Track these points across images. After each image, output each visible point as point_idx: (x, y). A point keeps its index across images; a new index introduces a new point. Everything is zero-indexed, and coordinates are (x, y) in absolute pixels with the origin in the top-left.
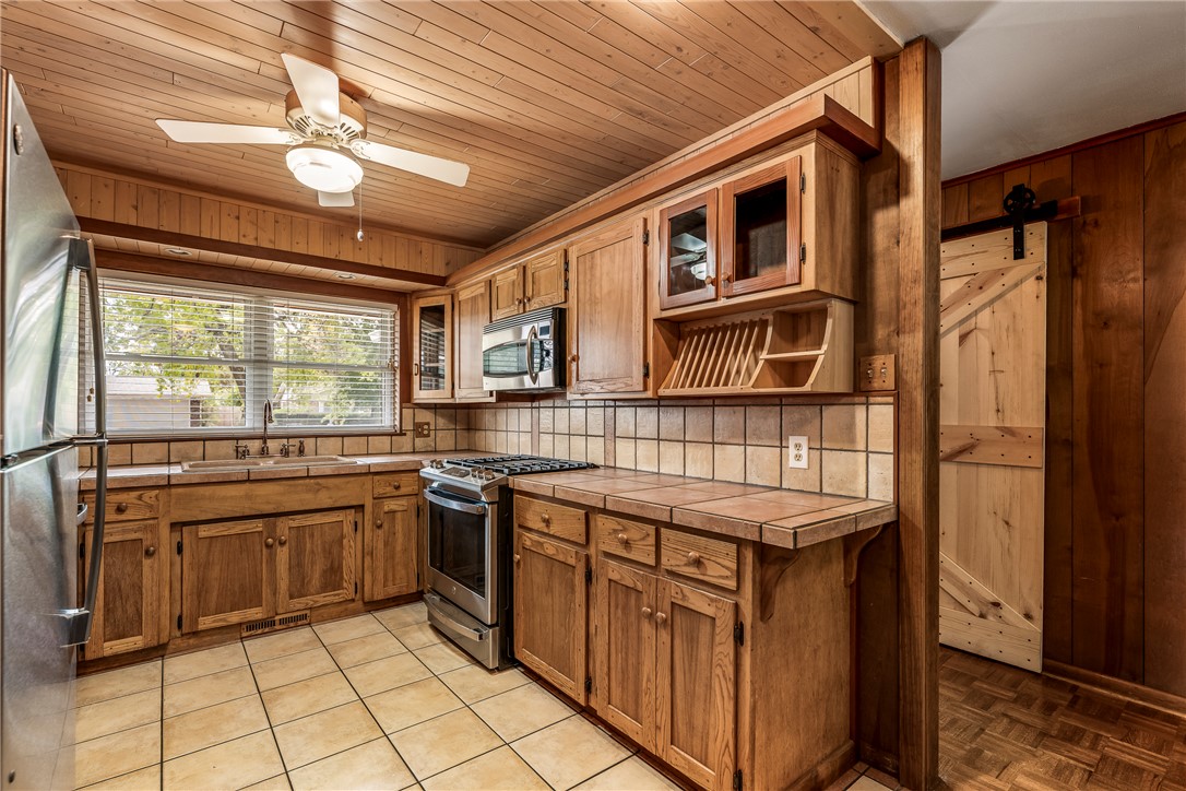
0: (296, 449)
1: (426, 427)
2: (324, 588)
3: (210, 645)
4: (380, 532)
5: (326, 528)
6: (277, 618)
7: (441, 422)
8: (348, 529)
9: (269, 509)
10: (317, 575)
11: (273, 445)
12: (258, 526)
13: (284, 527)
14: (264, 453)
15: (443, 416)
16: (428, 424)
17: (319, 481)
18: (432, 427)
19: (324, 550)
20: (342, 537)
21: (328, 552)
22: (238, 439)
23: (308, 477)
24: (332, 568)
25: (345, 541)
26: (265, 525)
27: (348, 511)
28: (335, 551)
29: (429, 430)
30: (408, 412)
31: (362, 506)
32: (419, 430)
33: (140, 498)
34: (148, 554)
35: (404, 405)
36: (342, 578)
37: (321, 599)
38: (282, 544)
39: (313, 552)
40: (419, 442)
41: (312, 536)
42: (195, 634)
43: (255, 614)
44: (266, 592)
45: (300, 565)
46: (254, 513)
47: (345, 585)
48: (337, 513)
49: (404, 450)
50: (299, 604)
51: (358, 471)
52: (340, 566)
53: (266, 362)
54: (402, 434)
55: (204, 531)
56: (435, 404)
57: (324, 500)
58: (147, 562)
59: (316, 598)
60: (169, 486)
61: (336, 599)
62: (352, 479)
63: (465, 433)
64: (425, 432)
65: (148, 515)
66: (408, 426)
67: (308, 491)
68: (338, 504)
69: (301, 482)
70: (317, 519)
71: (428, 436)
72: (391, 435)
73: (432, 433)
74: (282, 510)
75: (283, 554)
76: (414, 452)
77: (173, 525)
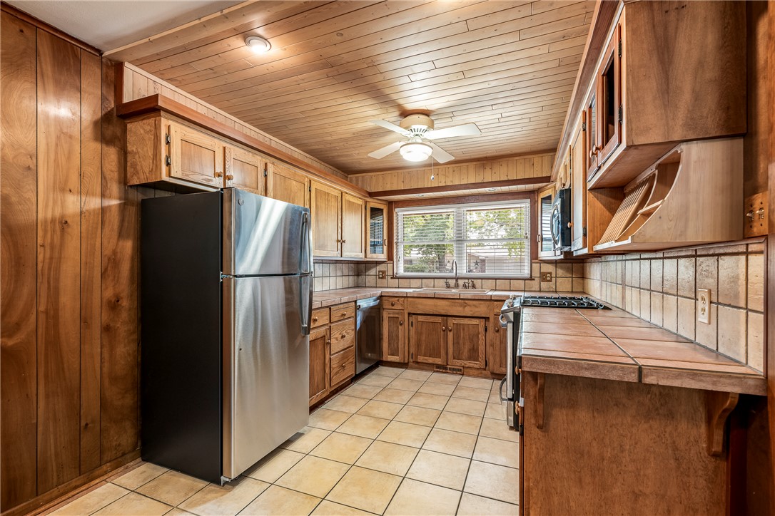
0: (470, 285)
1: (549, 275)
2: (469, 359)
3: (422, 369)
4: (498, 334)
5: (471, 327)
6: (448, 366)
7: (560, 272)
8: (481, 329)
9: (443, 312)
10: (466, 350)
11: (461, 282)
12: (439, 320)
13: (451, 322)
14: (457, 286)
15: (561, 268)
16: (550, 273)
17: (466, 301)
18: (554, 275)
19: (469, 338)
20: (479, 333)
21: (471, 340)
22: (447, 279)
23: (460, 299)
24: (473, 349)
25: (480, 336)
26: (443, 320)
27: (481, 320)
28: (475, 340)
29: (551, 277)
30: (536, 266)
31: (489, 318)
32: (544, 277)
33: (398, 300)
34: (401, 324)
35: (533, 261)
36: (478, 355)
37: (468, 363)
38: (450, 331)
39: (464, 338)
40: (544, 285)
41: (464, 329)
42: (418, 363)
43: (438, 361)
44: (443, 352)
45: (458, 343)
46: (437, 313)
47: (480, 359)
48: (476, 320)
49: (533, 289)
50: (459, 363)
51: (485, 298)
52: (478, 349)
53: (462, 241)
54: (531, 279)
55: (421, 318)
56: (556, 260)
57: (468, 311)
58: (400, 327)
59: (466, 362)
60: (407, 297)
61: (476, 366)
62: (482, 302)
63: (580, 280)
64: (548, 279)
65: (401, 308)
66: (536, 274)
67: (461, 306)
68: (475, 315)
69: (457, 301)
70: (466, 321)
71: (551, 281)
72: (525, 280)
73: (554, 279)
74: (449, 314)
75: (450, 335)
76: (540, 291)
77: (409, 314)
